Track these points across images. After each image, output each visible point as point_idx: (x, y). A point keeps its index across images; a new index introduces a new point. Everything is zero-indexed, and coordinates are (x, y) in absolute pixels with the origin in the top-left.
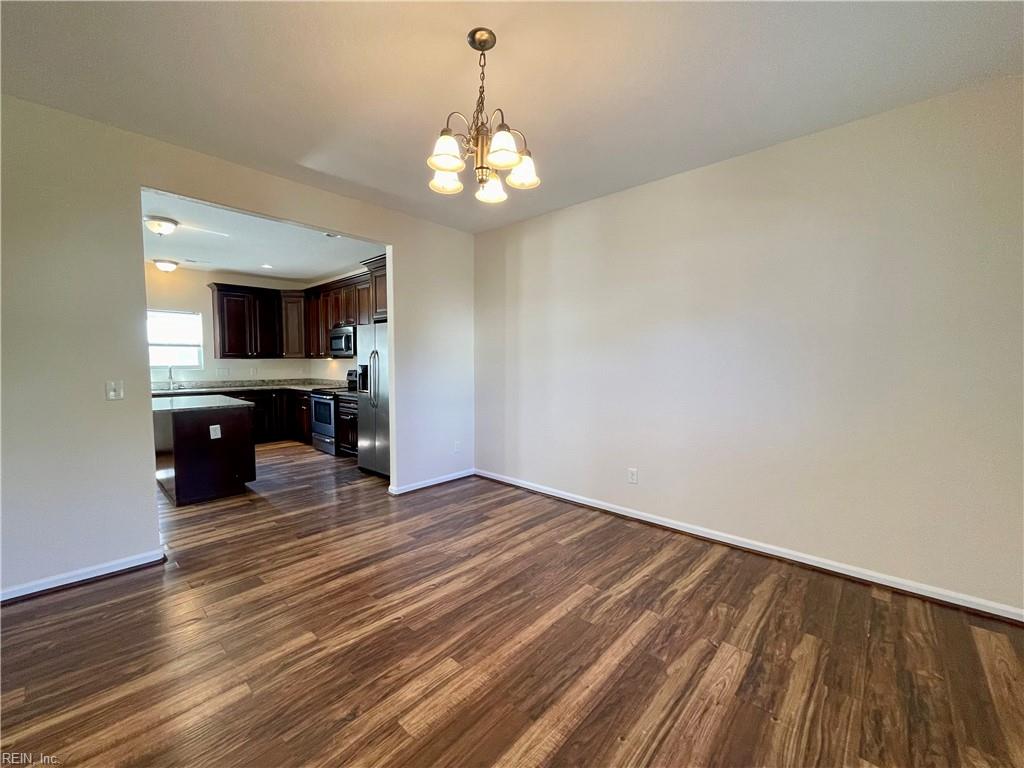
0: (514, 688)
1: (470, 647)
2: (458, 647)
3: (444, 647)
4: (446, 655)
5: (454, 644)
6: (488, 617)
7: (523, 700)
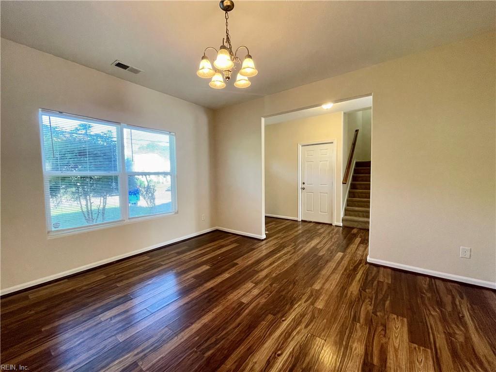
0: (217, 295)
1: (237, 309)
2: (243, 308)
3: (250, 308)
4: (248, 304)
5: (246, 309)
6: (230, 328)
7: (215, 292)
